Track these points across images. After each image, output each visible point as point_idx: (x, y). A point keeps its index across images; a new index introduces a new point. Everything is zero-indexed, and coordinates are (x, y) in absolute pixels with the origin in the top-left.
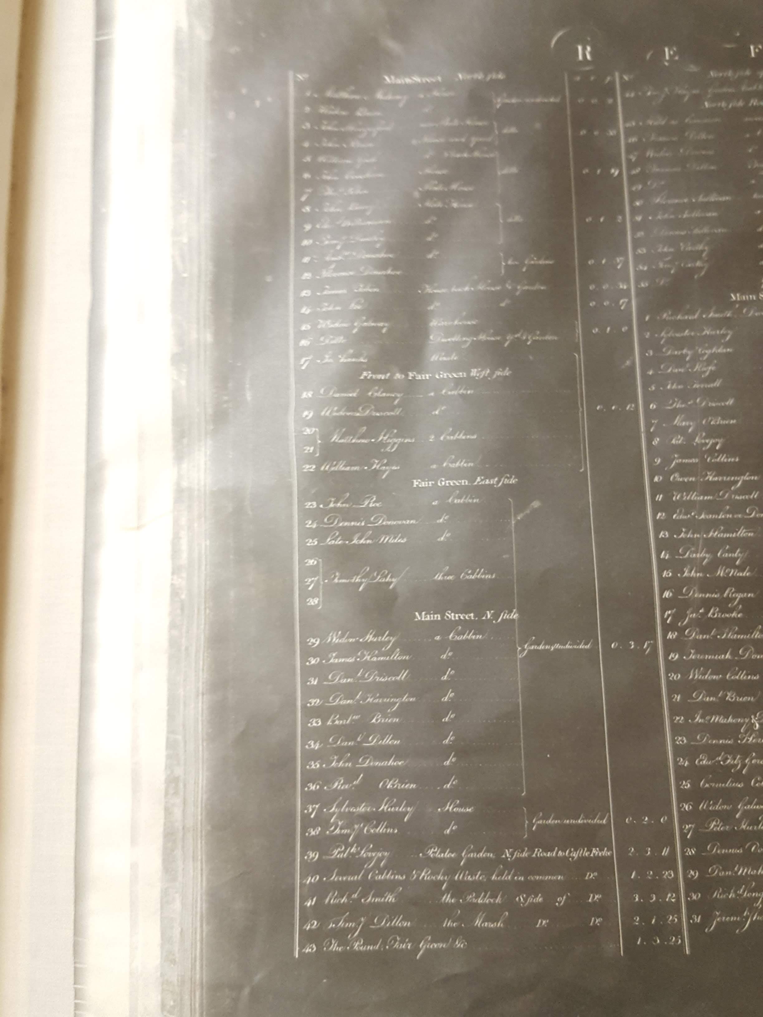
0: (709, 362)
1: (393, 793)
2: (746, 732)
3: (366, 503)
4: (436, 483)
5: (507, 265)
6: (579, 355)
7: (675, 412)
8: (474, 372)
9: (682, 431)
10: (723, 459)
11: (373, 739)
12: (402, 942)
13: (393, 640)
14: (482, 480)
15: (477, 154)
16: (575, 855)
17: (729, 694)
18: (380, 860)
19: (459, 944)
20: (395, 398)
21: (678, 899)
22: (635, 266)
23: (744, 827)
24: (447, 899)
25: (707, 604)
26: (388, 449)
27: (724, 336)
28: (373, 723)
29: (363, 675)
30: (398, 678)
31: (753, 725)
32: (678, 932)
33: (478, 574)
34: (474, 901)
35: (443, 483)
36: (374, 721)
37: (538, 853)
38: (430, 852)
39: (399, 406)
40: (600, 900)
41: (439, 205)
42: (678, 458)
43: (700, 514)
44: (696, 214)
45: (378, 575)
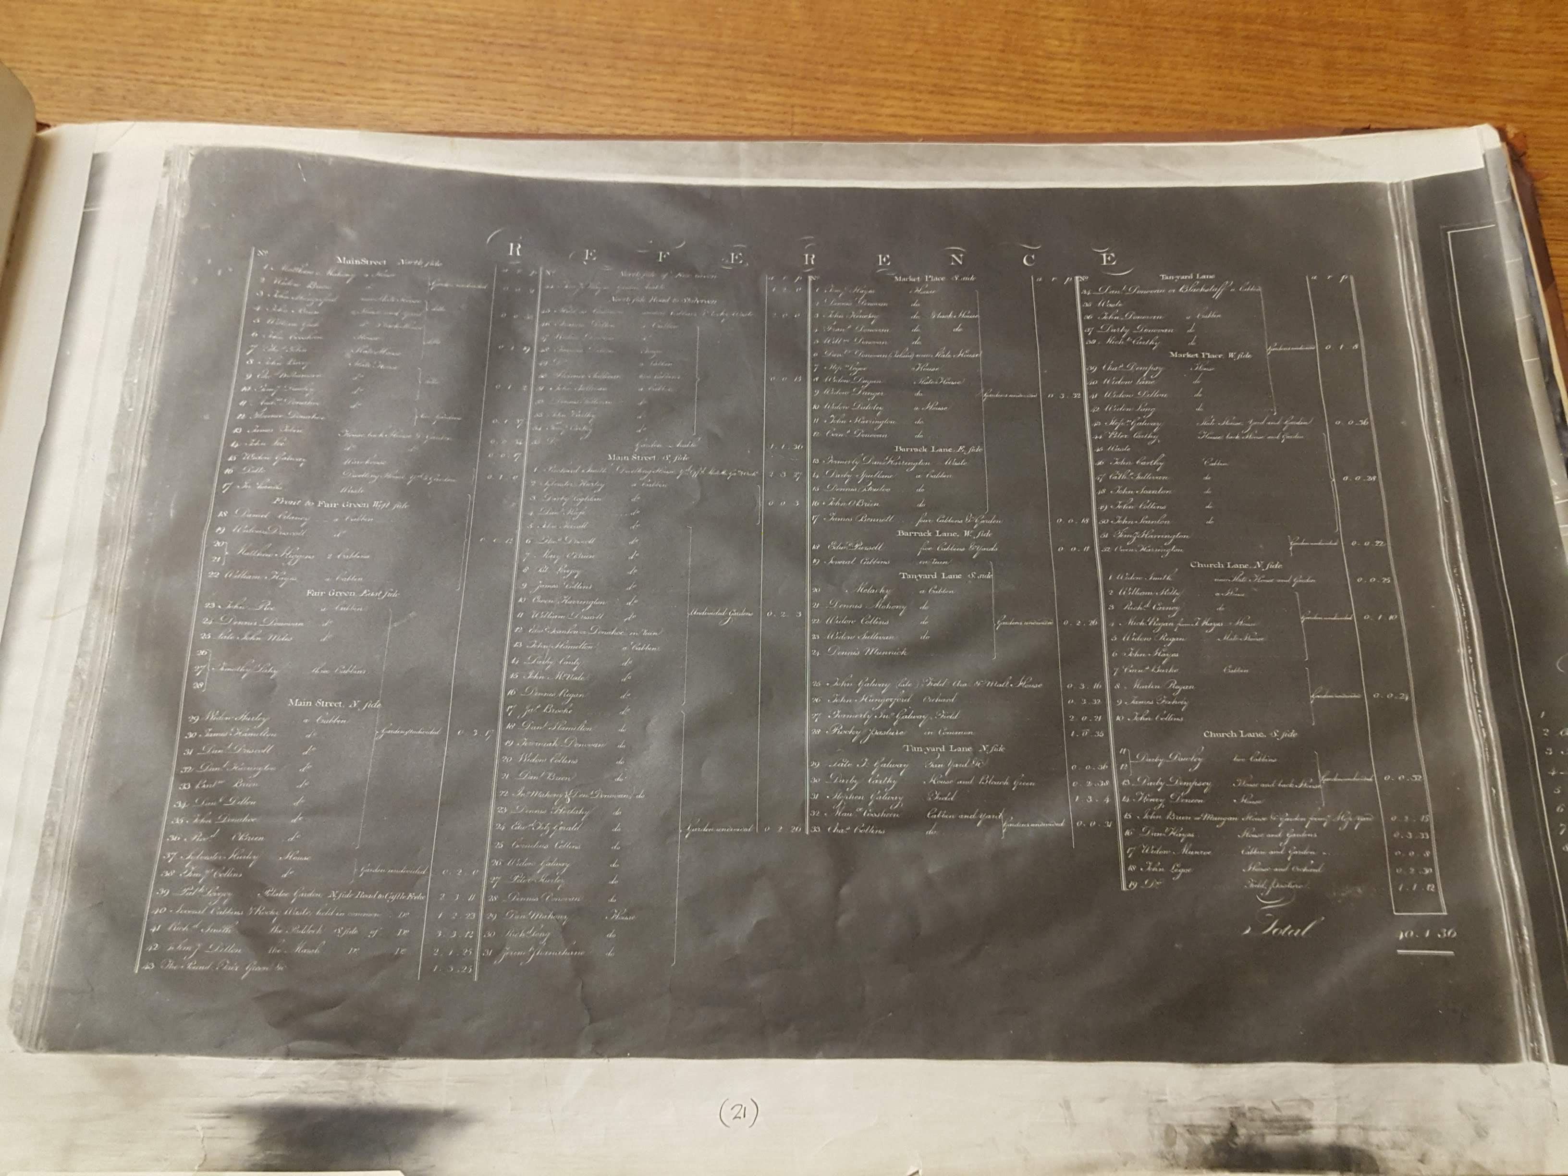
0: (581, 508)
1: (244, 844)
2: (558, 805)
3: (261, 607)
4: (327, 593)
5: (419, 418)
6: (472, 495)
7: (547, 547)
8: (376, 504)
9: (549, 562)
10: (578, 586)
11: (233, 800)
12: (231, 965)
13: (264, 720)
14: (368, 593)
15: (406, 326)
16: (393, 898)
17: (550, 775)
18: (223, 899)
19: (279, 968)
20: (303, 521)
21: (475, 936)
22: (532, 426)
23: (543, 880)
24: (275, 930)
25: (544, 701)
26: (289, 564)
27: (596, 488)
28: (235, 787)
29: (233, 747)
30: (263, 751)
31: (566, 799)
32: (471, 963)
33: (351, 670)
34: (298, 932)
35: (333, 594)
36: (236, 785)
37: (361, 895)
38: (267, 893)
39: (305, 527)
40: (406, 934)
41: (368, 365)
42: (542, 584)
43: (551, 630)
44: (590, 388)
45: (261, 666)
